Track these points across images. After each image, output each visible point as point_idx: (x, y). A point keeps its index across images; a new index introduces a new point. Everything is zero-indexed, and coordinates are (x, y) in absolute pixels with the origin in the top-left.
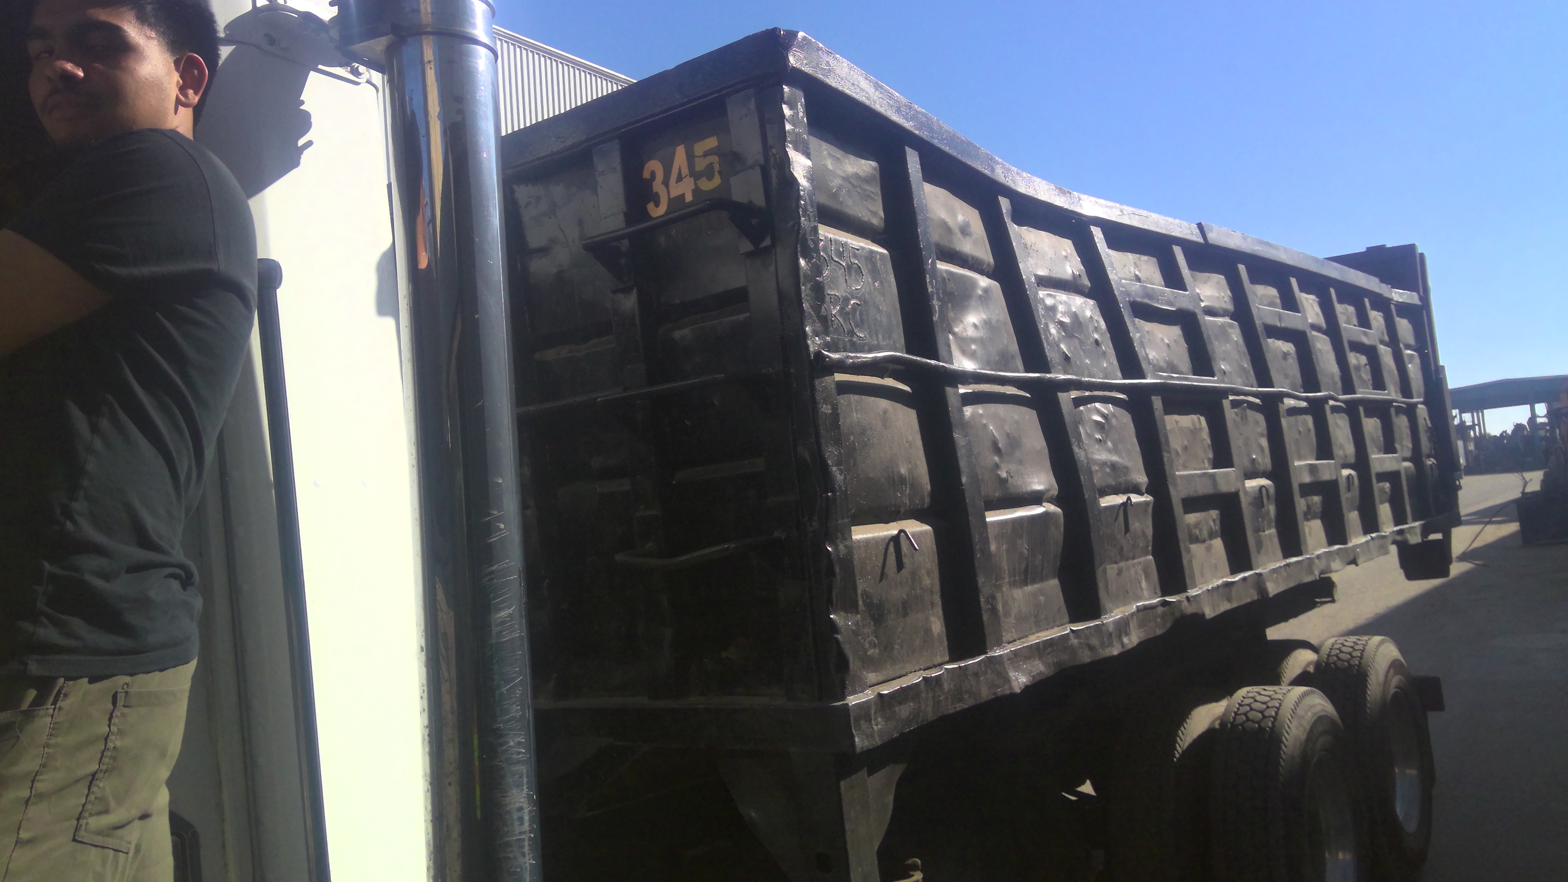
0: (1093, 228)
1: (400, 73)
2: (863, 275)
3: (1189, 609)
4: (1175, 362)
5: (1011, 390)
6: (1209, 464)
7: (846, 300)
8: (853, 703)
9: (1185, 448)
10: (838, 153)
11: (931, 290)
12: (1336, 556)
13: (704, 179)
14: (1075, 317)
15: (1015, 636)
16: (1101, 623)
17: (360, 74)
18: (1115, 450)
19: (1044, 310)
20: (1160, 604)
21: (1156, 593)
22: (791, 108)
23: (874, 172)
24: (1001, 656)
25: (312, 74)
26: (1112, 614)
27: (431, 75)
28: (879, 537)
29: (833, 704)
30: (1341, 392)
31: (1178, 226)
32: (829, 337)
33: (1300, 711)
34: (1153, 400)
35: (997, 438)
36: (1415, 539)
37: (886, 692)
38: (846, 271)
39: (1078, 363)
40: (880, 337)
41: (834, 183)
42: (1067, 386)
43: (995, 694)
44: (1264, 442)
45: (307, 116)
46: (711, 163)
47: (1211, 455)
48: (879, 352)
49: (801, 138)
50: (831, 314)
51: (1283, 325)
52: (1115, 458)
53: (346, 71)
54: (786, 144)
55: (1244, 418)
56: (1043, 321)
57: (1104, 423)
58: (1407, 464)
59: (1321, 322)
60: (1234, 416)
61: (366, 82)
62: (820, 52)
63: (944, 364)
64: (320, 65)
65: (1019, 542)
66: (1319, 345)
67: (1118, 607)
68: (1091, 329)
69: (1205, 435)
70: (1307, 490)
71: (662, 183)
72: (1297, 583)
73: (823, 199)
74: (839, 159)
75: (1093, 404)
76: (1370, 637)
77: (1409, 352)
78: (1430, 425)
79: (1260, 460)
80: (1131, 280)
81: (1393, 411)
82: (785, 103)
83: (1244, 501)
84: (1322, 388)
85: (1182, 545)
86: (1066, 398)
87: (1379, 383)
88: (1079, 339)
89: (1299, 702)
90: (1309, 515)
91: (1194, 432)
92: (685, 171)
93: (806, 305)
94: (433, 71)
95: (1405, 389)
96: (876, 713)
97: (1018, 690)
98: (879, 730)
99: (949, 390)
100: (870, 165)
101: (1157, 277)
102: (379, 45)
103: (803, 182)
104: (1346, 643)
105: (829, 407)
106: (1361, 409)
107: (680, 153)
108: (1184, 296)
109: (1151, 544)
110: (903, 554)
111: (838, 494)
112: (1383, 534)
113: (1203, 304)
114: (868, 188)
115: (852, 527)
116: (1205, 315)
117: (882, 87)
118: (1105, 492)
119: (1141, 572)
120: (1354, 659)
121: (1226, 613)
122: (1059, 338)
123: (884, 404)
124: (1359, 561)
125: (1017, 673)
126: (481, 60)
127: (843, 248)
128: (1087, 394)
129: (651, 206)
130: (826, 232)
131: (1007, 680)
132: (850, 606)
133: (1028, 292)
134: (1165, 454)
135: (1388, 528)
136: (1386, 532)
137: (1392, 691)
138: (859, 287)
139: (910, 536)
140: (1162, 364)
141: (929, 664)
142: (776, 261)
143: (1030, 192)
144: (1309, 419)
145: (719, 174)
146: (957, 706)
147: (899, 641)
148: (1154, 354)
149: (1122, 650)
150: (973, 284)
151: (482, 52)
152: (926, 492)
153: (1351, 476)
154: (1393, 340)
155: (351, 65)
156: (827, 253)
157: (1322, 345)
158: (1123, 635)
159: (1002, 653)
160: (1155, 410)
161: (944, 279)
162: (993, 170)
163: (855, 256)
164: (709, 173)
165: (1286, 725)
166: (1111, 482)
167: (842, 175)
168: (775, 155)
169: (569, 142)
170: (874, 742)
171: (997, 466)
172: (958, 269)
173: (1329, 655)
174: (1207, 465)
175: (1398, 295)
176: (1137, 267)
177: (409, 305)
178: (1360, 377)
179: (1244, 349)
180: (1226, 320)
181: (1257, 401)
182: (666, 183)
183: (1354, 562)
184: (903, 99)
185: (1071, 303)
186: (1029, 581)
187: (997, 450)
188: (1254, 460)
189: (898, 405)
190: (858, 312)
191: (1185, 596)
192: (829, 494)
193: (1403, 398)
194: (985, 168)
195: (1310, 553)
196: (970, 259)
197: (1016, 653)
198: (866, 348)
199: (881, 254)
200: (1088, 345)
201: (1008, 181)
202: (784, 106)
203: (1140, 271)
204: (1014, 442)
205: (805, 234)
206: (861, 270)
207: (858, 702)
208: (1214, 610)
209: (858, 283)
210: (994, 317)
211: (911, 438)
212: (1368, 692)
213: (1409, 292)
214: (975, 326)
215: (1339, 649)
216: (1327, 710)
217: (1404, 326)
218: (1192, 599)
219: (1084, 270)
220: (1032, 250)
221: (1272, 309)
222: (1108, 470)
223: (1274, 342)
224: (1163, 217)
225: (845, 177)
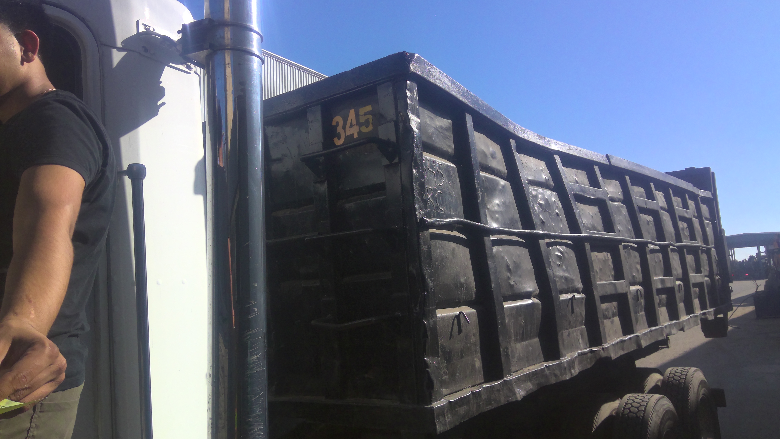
0: (555, 156)
1: (213, 68)
2: (443, 178)
3: (604, 354)
4: (596, 225)
5: (515, 238)
6: (612, 278)
7: (435, 191)
8: (436, 407)
9: (601, 269)
10: (432, 115)
11: (477, 186)
12: (674, 326)
13: (364, 127)
14: (546, 201)
15: (517, 369)
16: (561, 362)
17: (191, 69)
18: (567, 270)
19: (532, 197)
20: (589, 352)
21: (587, 346)
22: (410, 92)
23: (450, 125)
24: (511, 380)
25: (166, 68)
26: (566, 357)
27: (229, 71)
28: (449, 315)
29: (425, 407)
30: (675, 242)
31: (597, 156)
32: (427, 210)
33: (657, 408)
34: (585, 245)
35: (509, 264)
36: (711, 317)
37: (453, 400)
38: (435, 176)
39: (548, 225)
40: (452, 210)
41: (430, 130)
42: (543, 237)
43: (508, 401)
44: (639, 267)
45: (163, 89)
46: (368, 119)
47: (613, 273)
48: (452, 219)
49: (415, 107)
50: (428, 198)
51: (647, 207)
52: (567, 275)
53: (184, 67)
54: (408, 110)
55: (629, 254)
56: (532, 203)
57: (561, 256)
58: (706, 279)
59: (665, 205)
60: (624, 253)
61: (194, 73)
62: (426, 64)
63: (484, 225)
64: (170, 63)
65: (520, 318)
66: (664, 218)
67: (568, 353)
68: (554, 207)
69: (610, 263)
70: (660, 292)
71: (342, 128)
72: (655, 341)
73: (424, 139)
74: (433, 118)
75: (556, 246)
76: (689, 368)
77: (707, 221)
78: (717, 259)
79: (637, 276)
80: (574, 182)
81: (700, 251)
82: (408, 90)
83: (630, 297)
84: (667, 240)
85: (600, 320)
86: (543, 243)
87: (693, 237)
88: (549, 212)
89: (657, 403)
90: (660, 305)
91: (605, 261)
92: (354, 122)
93: (416, 194)
94: (230, 69)
95: (705, 240)
96: (447, 412)
97: (519, 399)
98: (449, 421)
99: (486, 238)
100: (448, 122)
101: (586, 181)
102: (202, 54)
103: (415, 129)
104: (677, 371)
105: (427, 247)
106: (685, 250)
107: (352, 112)
108: (600, 191)
109: (584, 319)
110: (461, 324)
111: (430, 293)
112: (696, 315)
113: (609, 196)
114: (447, 133)
115: (437, 310)
116: (610, 201)
117: (455, 83)
118: (562, 292)
119: (579, 334)
120: (681, 380)
121: (621, 356)
122: (539, 211)
123: (453, 245)
124: (685, 329)
125: (519, 390)
126: (255, 63)
127: (434, 164)
128: (553, 241)
129: (336, 140)
130: (427, 156)
131: (514, 394)
132: (435, 354)
133: (524, 188)
134: (592, 273)
135: (698, 312)
136: (697, 314)
137: (701, 396)
138: (442, 184)
139: (465, 315)
140: (590, 226)
141: (474, 384)
142: (401, 171)
143: (526, 137)
144: (660, 255)
145: (372, 124)
146: (489, 407)
147: (459, 371)
148: (585, 220)
149: (571, 377)
150: (497, 183)
151: (256, 59)
152: (473, 292)
153: (680, 285)
154: (699, 216)
155: (187, 64)
156: (426, 167)
157: (666, 217)
158: (571, 368)
159: (511, 378)
160: (586, 250)
161: (483, 180)
162: (507, 126)
163: (440, 168)
164: (366, 124)
165: (650, 416)
166: (565, 287)
167: (434, 127)
168: (401, 116)
169: (295, 106)
170: (446, 428)
171: (509, 278)
172: (490, 176)
173: (669, 377)
174: (611, 278)
175: (702, 193)
176: (577, 176)
177: (212, 190)
178: (684, 234)
179: (628, 219)
180: (620, 204)
181: (635, 245)
182: (344, 128)
183: (682, 329)
184: (465, 89)
185: (545, 194)
186: (524, 339)
187: (509, 270)
188: (634, 276)
189: (460, 246)
190: (441, 197)
191: (602, 348)
192: (425, 293)
193: (704, 245)
194: (504, 125)
195: (662, 324)
196: (496, 170)
197: (518, 379)
198: (445, 216)
199: (452, 167)
200: (553, 216)
201: (515, 131)
202: (407, 91)
203: (578, 178)
204: (517, 266)
205: (416, 157)
206: (443, 175)
207: (439, 406)
208: (616, 355)
209: (441, 182)
210: (507, 201)
211: (466, 264)
212: (690, 398)
213: (707, 191)
214: (498, 205)
215: (674, 374)
216: (670, 407)
217: (704, 208)
218: (605, 349)
219: (551, 177)
220: (525, 167)
221: (642, 198)
222: (563, 281)
223: (643, 215)
224: (589, 151)
225: (435, 128)
